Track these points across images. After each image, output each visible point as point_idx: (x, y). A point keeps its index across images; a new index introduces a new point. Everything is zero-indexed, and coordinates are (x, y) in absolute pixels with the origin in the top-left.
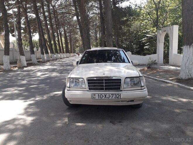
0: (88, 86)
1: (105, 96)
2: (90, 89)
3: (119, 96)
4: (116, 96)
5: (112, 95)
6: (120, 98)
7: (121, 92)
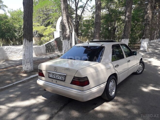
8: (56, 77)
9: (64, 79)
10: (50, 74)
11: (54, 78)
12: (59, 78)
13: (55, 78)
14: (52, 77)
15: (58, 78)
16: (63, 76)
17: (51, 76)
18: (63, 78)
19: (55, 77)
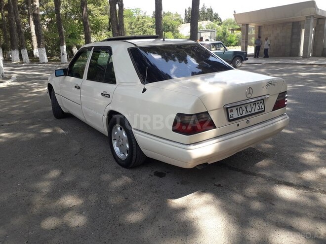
8: (247, 110)
9: (263, 107)
10: (231, 111)
11: (244, 114)
12: (253, 110)
13: (247, 114)
14: (240, 116)
15: (253, 112)
16: (259, 102)
17: (236, 116)
18: (260, 106)
19: (244, 112)
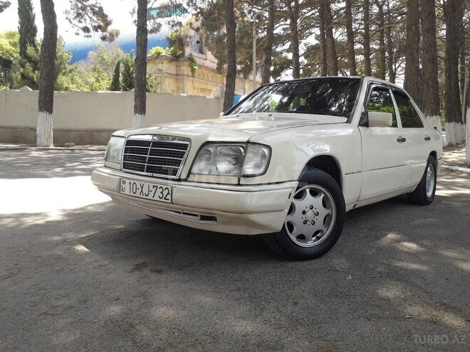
0: (124, 158)
1: (142, 188)
2: (125, 166)
3: (168, 193)
4: (162, 193)
5: (154, 186)
6: (169, 201)
7: (176, 183)
